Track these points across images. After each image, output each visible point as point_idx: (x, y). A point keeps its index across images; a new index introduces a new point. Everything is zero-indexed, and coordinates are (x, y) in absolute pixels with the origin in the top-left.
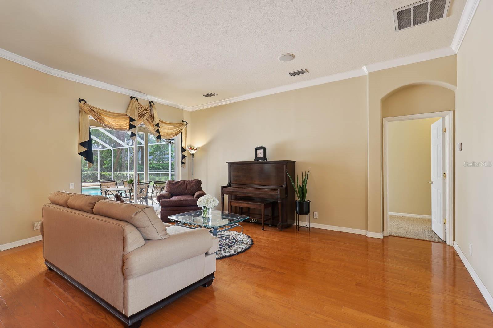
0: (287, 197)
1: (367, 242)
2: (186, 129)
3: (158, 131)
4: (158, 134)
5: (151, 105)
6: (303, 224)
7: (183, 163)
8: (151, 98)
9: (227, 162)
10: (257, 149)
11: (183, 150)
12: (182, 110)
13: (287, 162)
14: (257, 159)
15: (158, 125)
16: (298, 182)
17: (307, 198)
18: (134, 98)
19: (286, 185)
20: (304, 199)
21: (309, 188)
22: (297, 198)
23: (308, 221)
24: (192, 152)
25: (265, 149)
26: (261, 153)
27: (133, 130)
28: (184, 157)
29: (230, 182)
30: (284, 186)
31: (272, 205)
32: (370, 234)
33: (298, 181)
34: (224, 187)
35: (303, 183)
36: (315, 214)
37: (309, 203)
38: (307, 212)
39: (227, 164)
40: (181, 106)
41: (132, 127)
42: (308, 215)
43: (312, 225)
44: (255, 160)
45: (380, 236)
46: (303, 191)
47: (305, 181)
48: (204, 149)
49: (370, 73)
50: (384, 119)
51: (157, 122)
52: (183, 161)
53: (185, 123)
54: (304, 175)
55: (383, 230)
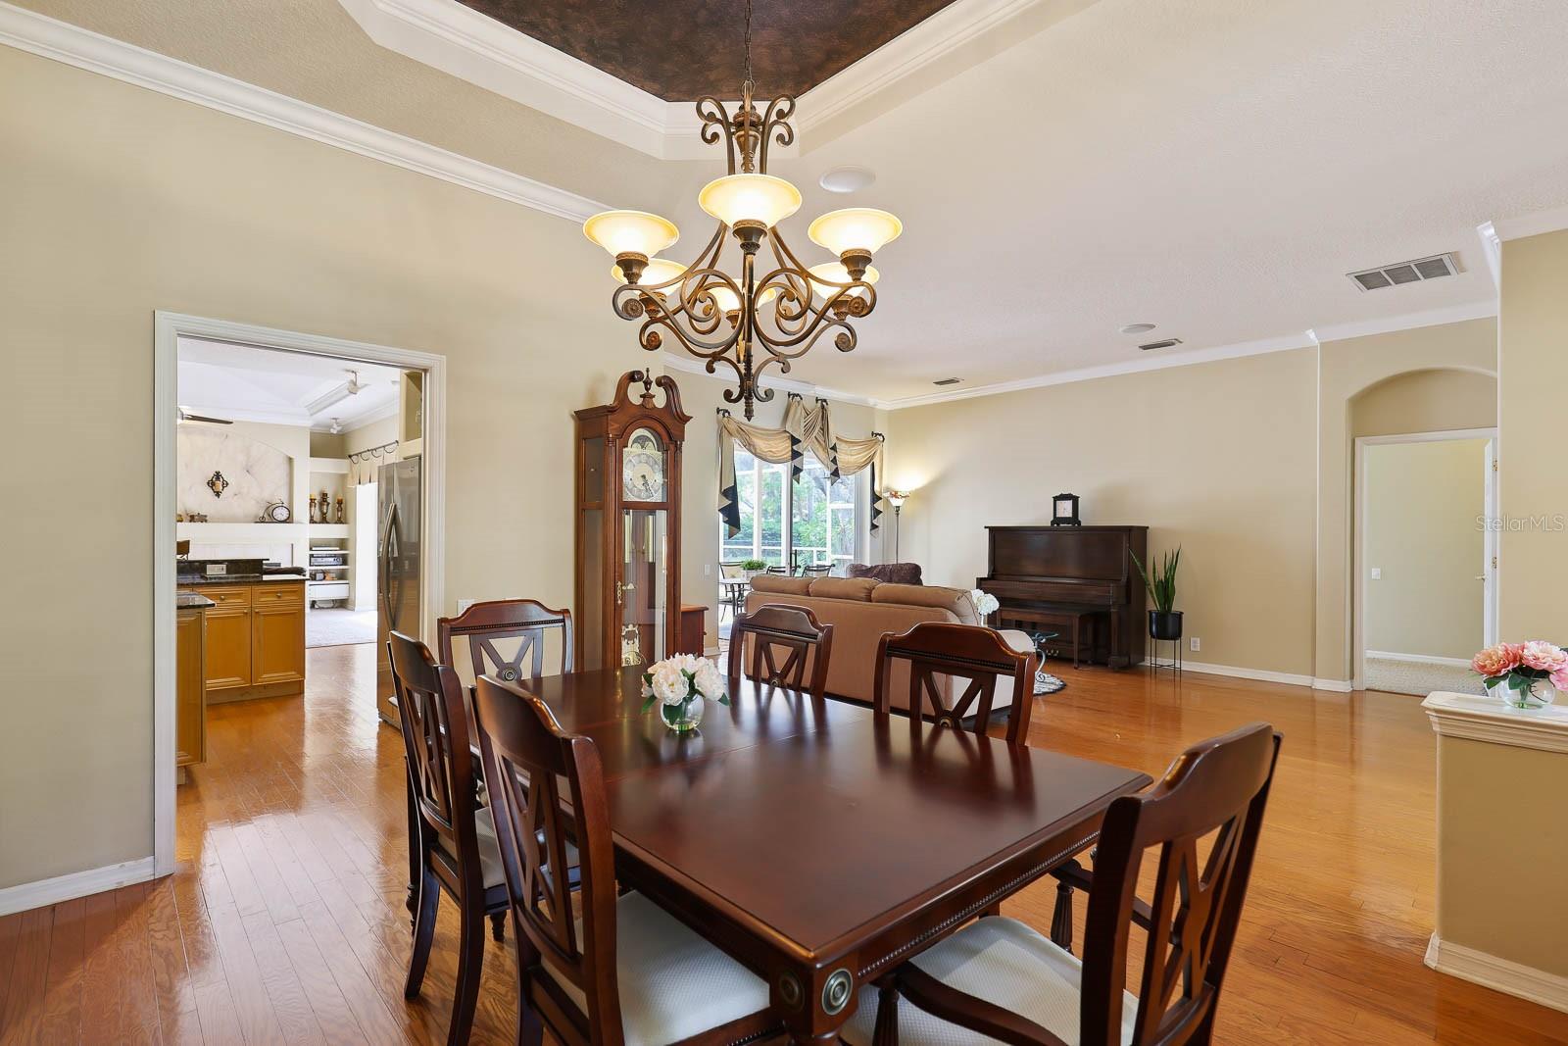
0: (1129, 601)
1: (1313, 701)
2: (882, 452)
3: (834, 461)
4: (835, 467)
5: (823, 407)
6: (1165, 661)
7: (874, 527)
8: (822, 392)
9: (986, 527)
10: (1056, 499)
11: (875, 498)
12: (870, 411)
13: (1129, 529)
14: (1057, 520)
15: (834, 448)
16: (1154, 573)
17: (1176, 607)
18: (798, 395)
19: (1129, 579)
20: (1170, 608)
21: (1180, 583)
22: (1152, 605)
23: (1178, 655)
24: (895, 502)
25: (1075, 500)
26: (1065, 509)
27: (796, 462)
28: (876, 513)
29: (994, 570)
30: (1124, 579)
31: (1096, 620)
32: (1321, 684)
33: (1154, 569)
34: (982, 579)
35: (1166, 573)
36: (1192, 640)
37: (1179, 616)
38: (1177, 635)
39: (987, 530)
40: (871, 401)
41: (796, 455)
42: (1178, 642)
43: (1187, 666)
44: (1053, 523)
45: (1344, 687)
46: (1166, 590)
47: (1172, 569)
48: (924, 495)
49: (1323, 345)
50: (1358, 441)
51: (833, 441)
52: (875, 522)
53: (881, 438)
54: (1169, 556)
55: (1352, 677)
